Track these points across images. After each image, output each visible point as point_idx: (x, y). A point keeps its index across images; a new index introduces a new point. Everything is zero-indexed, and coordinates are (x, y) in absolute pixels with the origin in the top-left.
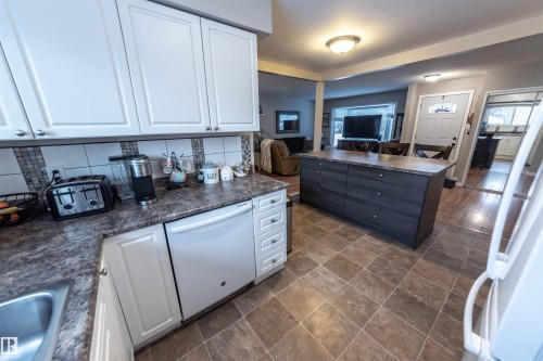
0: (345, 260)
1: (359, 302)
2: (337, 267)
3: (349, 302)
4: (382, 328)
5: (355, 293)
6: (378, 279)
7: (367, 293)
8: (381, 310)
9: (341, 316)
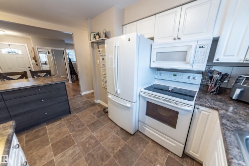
0: (60, 141)
1: (88, 141)
2: (62, 147)
3: (87, 145)
4: (101, 136)
5: (83, 142)
6: (79, 131)
7: (85, 137)
8: (94, 134)
9: (93, 151)
